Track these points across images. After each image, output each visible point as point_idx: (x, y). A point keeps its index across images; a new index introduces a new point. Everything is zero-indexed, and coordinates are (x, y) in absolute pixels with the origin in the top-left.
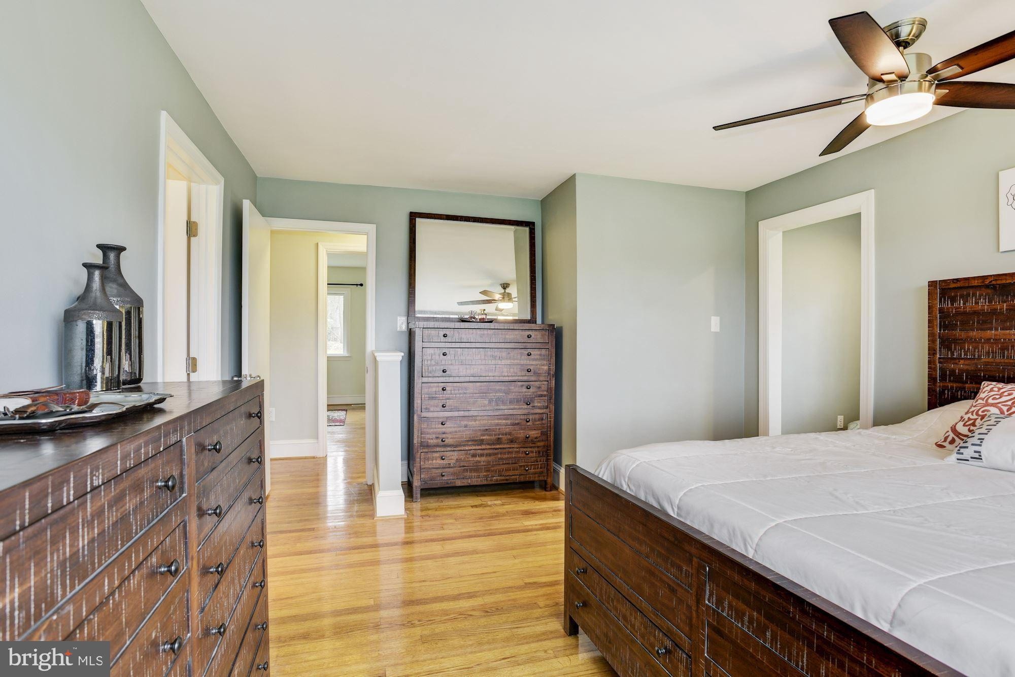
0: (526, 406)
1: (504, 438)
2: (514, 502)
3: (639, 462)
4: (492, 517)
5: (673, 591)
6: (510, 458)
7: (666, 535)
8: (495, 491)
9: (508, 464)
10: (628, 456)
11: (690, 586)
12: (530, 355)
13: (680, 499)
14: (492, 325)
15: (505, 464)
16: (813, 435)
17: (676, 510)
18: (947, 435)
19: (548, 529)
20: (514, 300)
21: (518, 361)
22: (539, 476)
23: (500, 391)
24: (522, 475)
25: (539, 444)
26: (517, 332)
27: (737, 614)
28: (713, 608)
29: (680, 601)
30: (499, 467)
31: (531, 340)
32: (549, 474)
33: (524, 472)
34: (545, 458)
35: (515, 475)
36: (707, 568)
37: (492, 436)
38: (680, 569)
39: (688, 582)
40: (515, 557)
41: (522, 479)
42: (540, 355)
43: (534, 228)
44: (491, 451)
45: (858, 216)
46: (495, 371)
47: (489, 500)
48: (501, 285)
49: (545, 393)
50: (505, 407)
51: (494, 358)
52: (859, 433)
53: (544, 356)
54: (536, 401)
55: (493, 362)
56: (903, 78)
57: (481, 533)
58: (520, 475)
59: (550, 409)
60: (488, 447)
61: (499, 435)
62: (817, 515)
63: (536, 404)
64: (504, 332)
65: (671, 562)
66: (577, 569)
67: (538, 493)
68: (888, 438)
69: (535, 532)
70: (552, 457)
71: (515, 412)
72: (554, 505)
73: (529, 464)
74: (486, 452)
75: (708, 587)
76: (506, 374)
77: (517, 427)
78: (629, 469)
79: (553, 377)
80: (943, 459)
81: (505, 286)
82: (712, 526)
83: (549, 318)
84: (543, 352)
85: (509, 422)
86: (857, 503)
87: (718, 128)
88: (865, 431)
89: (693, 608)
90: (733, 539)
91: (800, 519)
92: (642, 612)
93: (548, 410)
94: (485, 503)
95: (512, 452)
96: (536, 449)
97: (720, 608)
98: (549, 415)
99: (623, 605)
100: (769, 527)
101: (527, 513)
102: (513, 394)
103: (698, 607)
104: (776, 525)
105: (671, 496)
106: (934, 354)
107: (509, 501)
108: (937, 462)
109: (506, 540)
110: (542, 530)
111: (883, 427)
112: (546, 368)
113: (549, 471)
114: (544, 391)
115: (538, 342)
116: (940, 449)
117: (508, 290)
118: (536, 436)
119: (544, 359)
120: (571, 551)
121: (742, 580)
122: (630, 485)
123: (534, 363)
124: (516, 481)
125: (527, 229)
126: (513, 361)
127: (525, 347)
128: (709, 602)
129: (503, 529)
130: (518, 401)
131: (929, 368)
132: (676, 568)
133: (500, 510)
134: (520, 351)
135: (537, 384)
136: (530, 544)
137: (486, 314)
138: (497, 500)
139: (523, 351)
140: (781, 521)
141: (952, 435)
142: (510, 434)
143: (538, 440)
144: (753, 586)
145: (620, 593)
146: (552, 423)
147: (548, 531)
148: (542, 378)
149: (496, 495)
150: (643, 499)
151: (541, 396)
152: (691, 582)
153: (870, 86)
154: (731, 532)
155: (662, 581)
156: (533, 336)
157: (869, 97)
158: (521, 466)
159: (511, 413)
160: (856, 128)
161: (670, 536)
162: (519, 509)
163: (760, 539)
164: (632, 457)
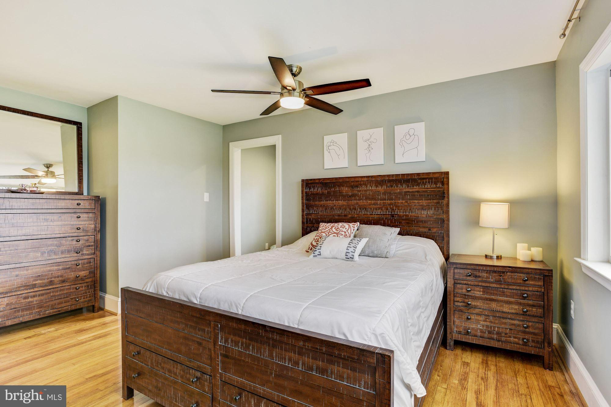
0: (76, 255)
1: (57, 280)
2: (67, 326)
3: (173, 278)
4: (48, 341)
5: (200, 344)
6: (63, 294)
7: (195, 315)
8: (46, 322)
9: (60, 299)
10: (165, 275)
11: (210, 338)
12: (79, 218)
13: (201, 294)
14: (44, 196)
15: (58, 299)
16: (259, 253)
17: (198, 300)
18: (309, 246)
19: (100, 337)
20: (57, 177)
21: (69, 222)
22: (88, 303)
23: (51, 245)
24: (73, 305)
25: (87, 280)
26: (68, 201)
27: (235, 343)
28: (223, 345)
29: (204, 348)
30: (51, 303)
31: (80, 207)
32: (97, 300)
33: (74, 302)
34: (93, 290)
35: (67, 306)
36: (219, 325)
37: (45, 280)
38: (204, 330)
39: (209, 336)
40: (74, 364)
41: (73, 308)
42: (88, 217)
43: (82, 127)
44: (44, 292)
45: (274, 146)
46: (47, 230)
47: (43, 330)
48: (44, 165)
49: (92, 244)
50: (58, 257)
51: (46, 220)
52: (278, 250)
53: (91, 218)
54: (84, 250)
55: (45, 224)
56: (294, 90)
57: (38, 355)
58: (71, 305)
59: (96, 254)
60: (41, 289)
61: (52, 278)
62: (267, 288)
63: (85, 252)
64: (55, 201)
65: (198, 329)
66: (133, 353)
67: (87, 316)
68: (289, 251)
69: (89, 343)
70: (98, 288)
71: (66, 260)
72: (103, 321)
73: (79, 296)
74: (38, 293)
75: (220, 335)
76: (58, 232)
77: (68, 271)
78: (167, 283)
79: (98, 232)
80: (309, 257)
81: (48, 166)
82: (219, 304)
83: (94, 191)
84: (91, 215)
85: (61, 267)
86: (281, 280)
87: (214, 91)
88: (280, 248)
89: (212, 349)
90: (231, 308)
91: (260, 291)
92: (180, 363)
93: (95, 255)
94: (39, 333)
95: (63, 290)
96: (85, 284)
97: (227, 344)
98: (95, 259)
99: (168, 364)
100: (247, 297)
101: (81, 331)
102: (65, 246)
103: (215, 347)
104: (250, 296)
105: (195, 293)
106: (304, 212)
107: (63, 326)
108: (306, 259)
109: (64, 354)
110: (95, 340)
111: (286, 246)
112: (93, 226)
113: (96, 298)
114: (91, 242)
115: (86, 208)
116: (307, 253)
117: (50, 169)
118: (85, 275)
119: (91, 220)
120: (126, 343)
121: (238, 326)
122: (168, 292)
123: (83, 223)
124: (67, 310)
125: (75, 127)
126: (64, 222)
127: (76, 212)
128: (221, 343)
129: (60, 347)
130: (69, 251)
131: (302, 218)
132: (201, 330)
133: (55, 335)
134: (70, 215)
135: (86, 238)
136: (87, 352)
137: (37, 188)
138: (50, 328)
139: (72, 215)
140: (252, 294)
141: (311, 246)
142: (62, 276)
143: (86, 278)
144: (243, 327)
145: (165, 357)
146: (99, 264)
147: (100, 339)
148: (89, 234)
149: (48, 325)
150: (178, 298)
151: (89, 246)
152: (210, 336)
153: (282, 90)
154: (230, 305)
155: (194, 341)
156: (82, 204)
157: (282, 94)
158: (72, 299)
159: (63, 261)
160: (275, 106)
161: (197, 314)
162: (73, 330)
163: (244, 304)
164: (168, 276)
